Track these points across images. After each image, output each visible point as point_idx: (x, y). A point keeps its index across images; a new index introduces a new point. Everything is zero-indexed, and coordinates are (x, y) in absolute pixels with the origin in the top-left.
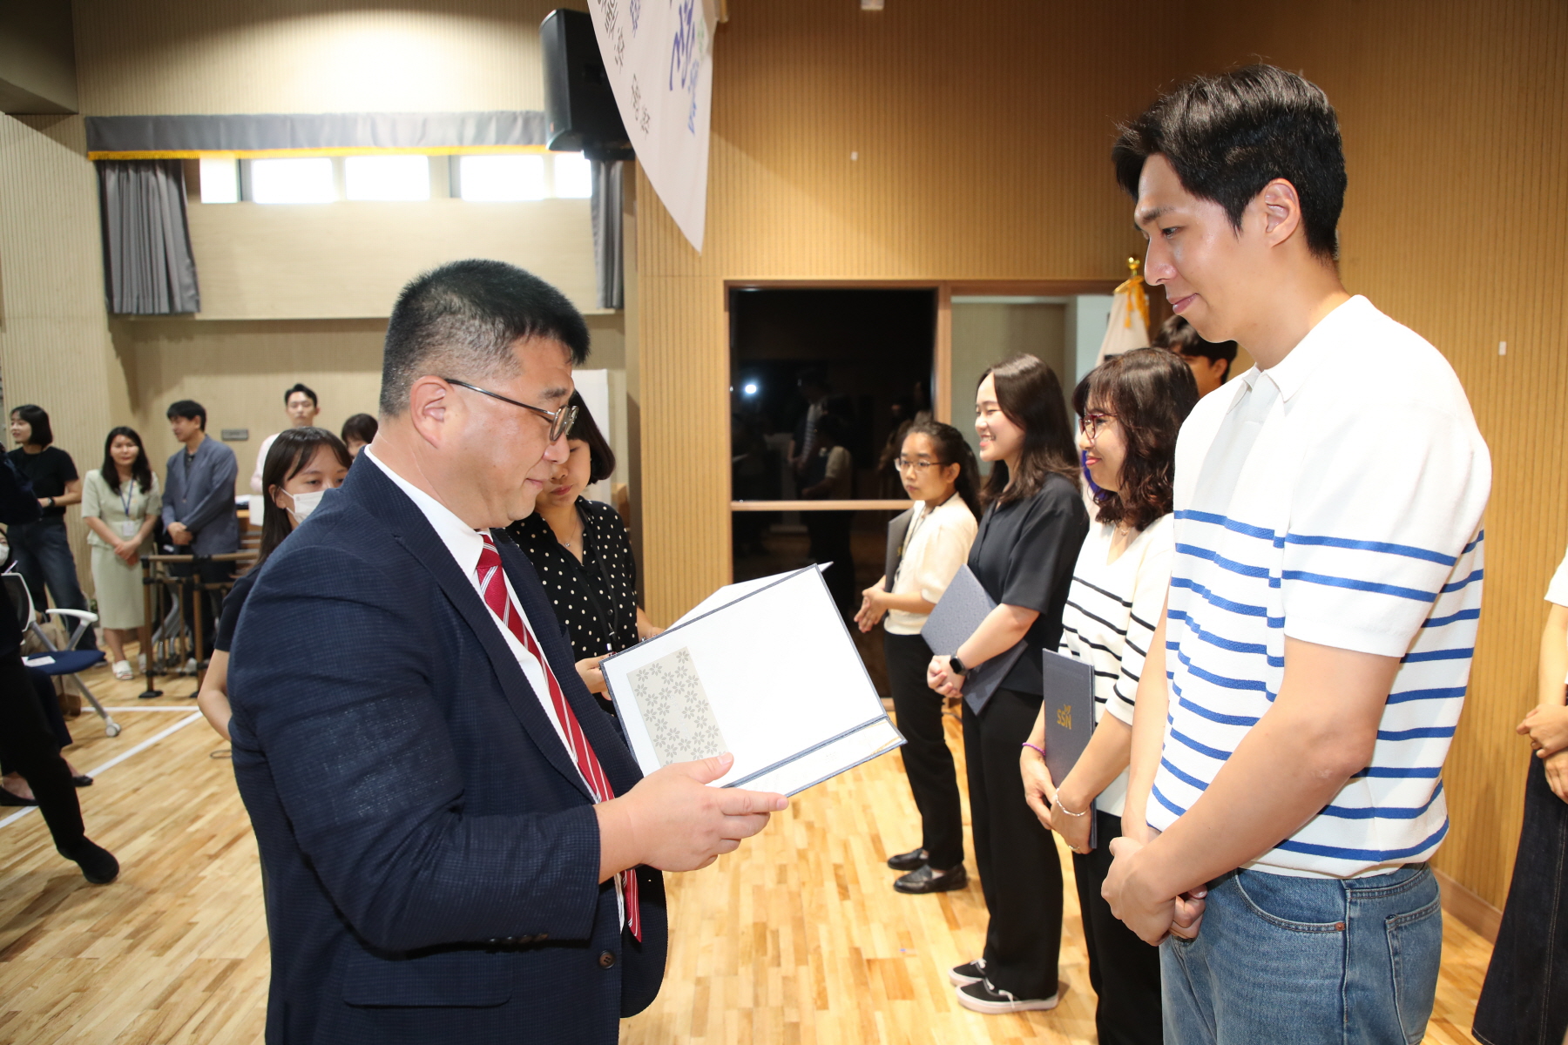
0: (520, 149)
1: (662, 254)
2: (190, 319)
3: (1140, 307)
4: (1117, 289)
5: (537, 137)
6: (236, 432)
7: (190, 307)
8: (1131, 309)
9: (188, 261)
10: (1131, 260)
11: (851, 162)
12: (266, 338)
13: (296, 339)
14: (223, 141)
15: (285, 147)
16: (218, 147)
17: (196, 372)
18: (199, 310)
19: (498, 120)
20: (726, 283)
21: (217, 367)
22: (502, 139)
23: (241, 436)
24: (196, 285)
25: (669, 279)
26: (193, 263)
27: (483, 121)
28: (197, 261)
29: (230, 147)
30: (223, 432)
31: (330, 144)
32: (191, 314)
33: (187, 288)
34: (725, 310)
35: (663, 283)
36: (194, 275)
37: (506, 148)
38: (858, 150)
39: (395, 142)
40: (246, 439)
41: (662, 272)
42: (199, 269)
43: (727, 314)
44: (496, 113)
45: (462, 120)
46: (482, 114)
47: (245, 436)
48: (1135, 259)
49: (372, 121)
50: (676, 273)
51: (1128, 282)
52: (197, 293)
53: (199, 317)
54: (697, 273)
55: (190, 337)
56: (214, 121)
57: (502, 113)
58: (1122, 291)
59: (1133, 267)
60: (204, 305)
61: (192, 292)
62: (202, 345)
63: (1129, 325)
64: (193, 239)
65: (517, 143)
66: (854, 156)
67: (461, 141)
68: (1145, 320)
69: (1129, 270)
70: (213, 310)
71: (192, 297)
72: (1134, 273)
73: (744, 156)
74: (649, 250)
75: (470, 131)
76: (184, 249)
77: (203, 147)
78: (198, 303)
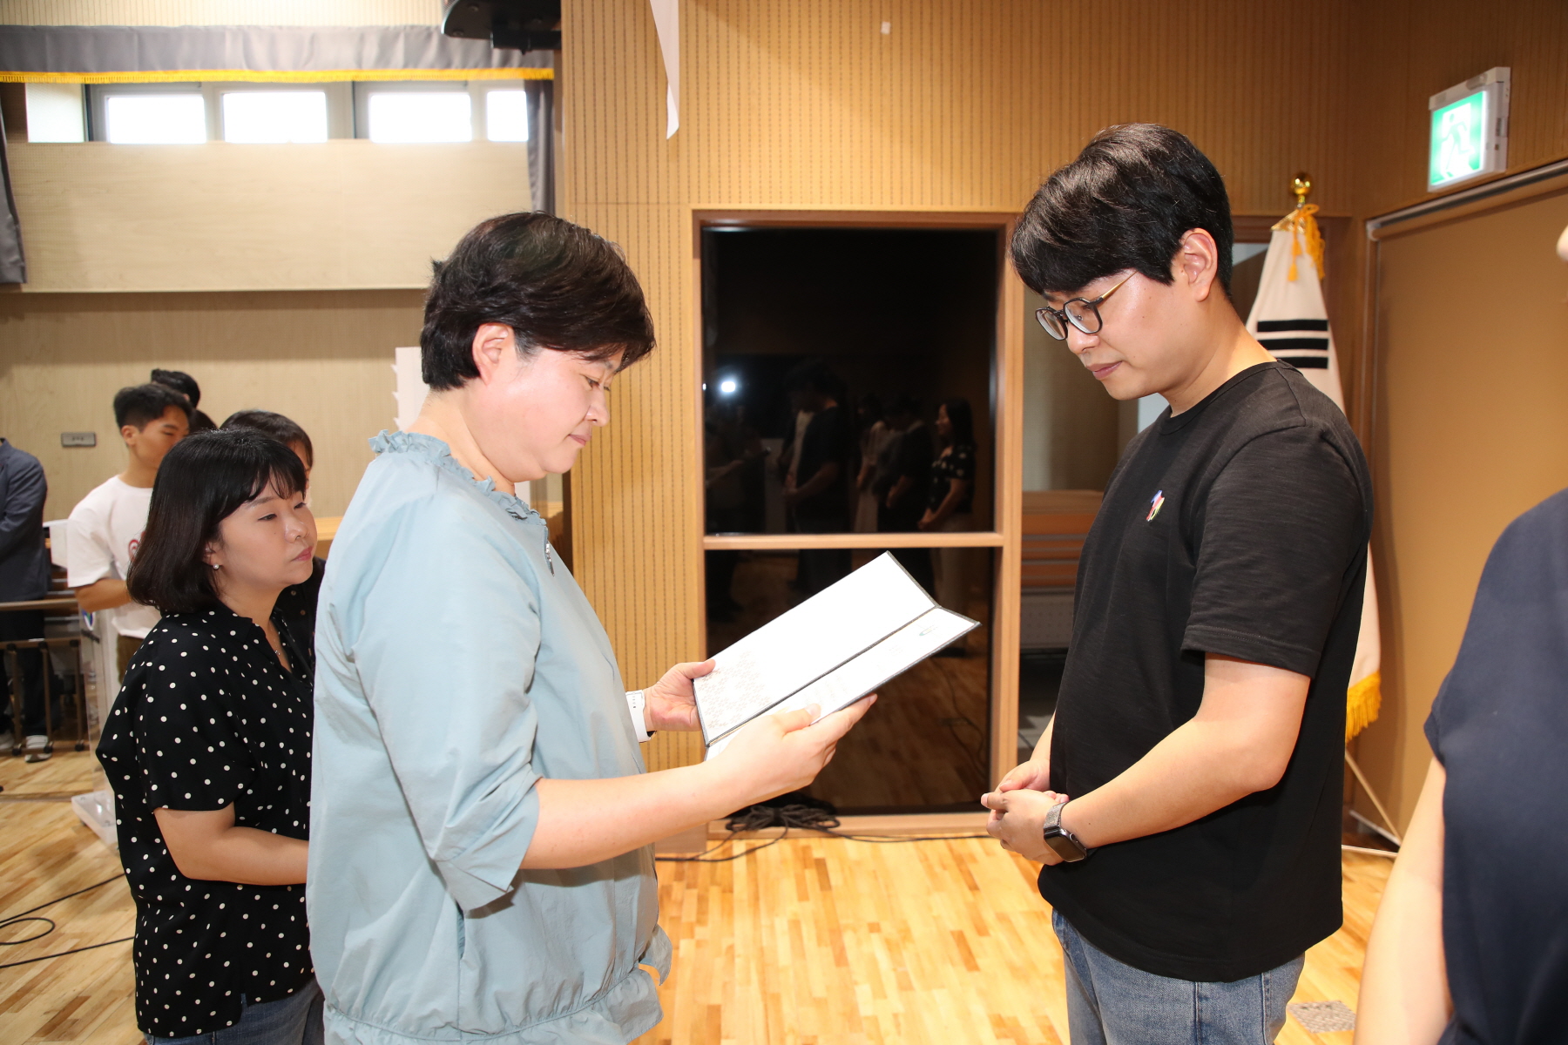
0: (436, 74)
1: (601, 171)
2: (16, 291)
3: (1312, 250)
4: (1274, 228)
5: (457, 59)
6: (81, 436)
7: (13, 275)
8: (1297, 252)
9: (10, 216)
10: (1298, 181)
11: (881, 36)
12: (117, 317)
13: (153, 318)
14: (50, 60)
15: (132, 69)
16: (44, 68)
17: (28, 359)
18: (25, 282)
19: (407, 37)
20: (695, 212)
21: (55, 355)
22: (411, 61)
23: (86, 442)
24: (20, 245)
25: (612, 208)
26: (16, 220)
27: (387, 39)
28: (21, 217)
29: (59, 68)
30: (63, 436)
31: (189, 66)
32: (16, 285)
33: (9, 251)
34: (694, 257)
35: (602, 214)
36: (18, 234)
37: (419, 74)
38: (891, 19)
39: (274, 64)
40: (94, 445)
41: (601, 198)
42: (25, 227)
43: (698, 262)
44: (405, 27)
45: (361, 36)
46: (387, 28)
47: (93, 443)
48: (1302, 180)
49: (243, 35)
50: (621, 199)
51: (1290, 217)
52: (23, 259)
53: (26, 289)
54: (653, 199)
55: (21, 317)
56: (39, 33)
57: (412, 27)
58: (1284, 227)
59: (1300, 191)
60: (30, 273)
61: (16, 257)
62: (34, 326)
63: (1294, 276)
64: (14, 190)
65: (432, 67)
66: (886, 28)
67: (359, 65)
68: (1318, 271)
69: (1296, 196)
70: (45, 279)
71: (15, 263)
72: (1302, 200)
73: (723, 25)
74: (581, 166)
75: (371, 51)
76: (5, 201)
77: (23, 68)
78: (23, 270)
